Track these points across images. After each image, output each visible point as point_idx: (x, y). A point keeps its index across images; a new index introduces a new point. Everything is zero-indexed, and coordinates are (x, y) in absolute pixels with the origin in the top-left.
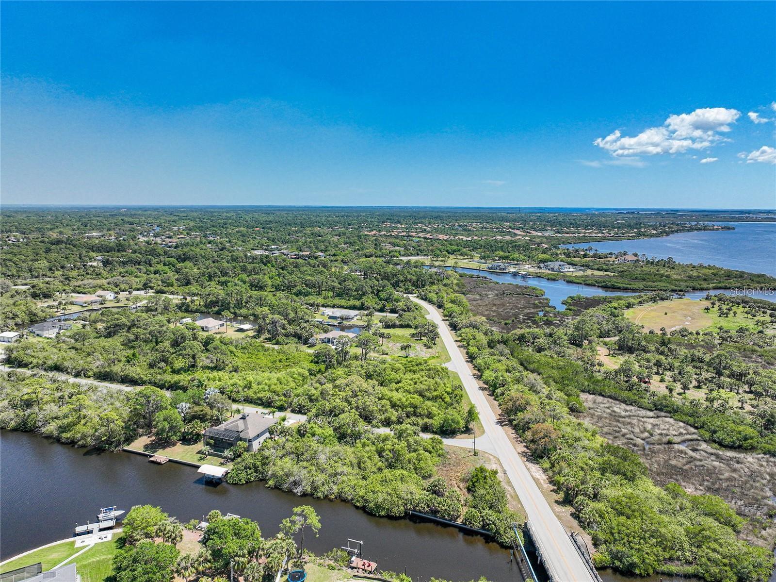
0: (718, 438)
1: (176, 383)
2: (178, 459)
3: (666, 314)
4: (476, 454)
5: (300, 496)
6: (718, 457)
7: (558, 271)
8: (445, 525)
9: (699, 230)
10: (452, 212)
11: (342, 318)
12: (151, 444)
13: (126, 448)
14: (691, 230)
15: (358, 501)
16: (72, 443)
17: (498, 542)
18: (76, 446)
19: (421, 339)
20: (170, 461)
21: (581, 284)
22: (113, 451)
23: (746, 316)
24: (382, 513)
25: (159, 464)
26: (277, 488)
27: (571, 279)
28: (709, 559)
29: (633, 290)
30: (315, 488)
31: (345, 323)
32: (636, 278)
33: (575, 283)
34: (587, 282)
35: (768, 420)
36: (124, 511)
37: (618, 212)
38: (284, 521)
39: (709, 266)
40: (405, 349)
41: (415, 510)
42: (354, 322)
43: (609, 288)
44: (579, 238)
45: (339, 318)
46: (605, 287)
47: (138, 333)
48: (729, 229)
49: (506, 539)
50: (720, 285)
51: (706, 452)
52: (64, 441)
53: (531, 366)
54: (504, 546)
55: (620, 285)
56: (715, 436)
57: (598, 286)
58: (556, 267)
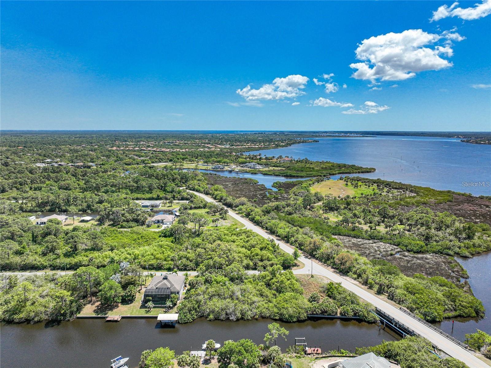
0: (410, 249)
1: (76, 264)
2: (129, 315)
3: (330, 189)
4: (312, 276)
5: (236, 321)
6: (417, 258)
7: (254, 168)
8: (332, 319)
9: (303, 142)
10: (156, 134)
11: (152, 206)
12: (98, 309)
13: (78, 315)
14: (299, 143)
15: (276, 316)
16: (28, 321)
17: (365, 321)
18: (32, 323)
19: (215, 215)
20: (123, 318)
21: (272, 175)
22: (69, 320)
23: (365, 187)
24: (295, 320)
25: (116, 321)
26: (217, 319)
27: (266, 172)
28: (462, 306)
29: (301, 177)
30: (243, 314)
31: (155, 209)
32: (298, 170)
33: (268, 175)
34: (275, 174)
35: (427, 237)
36: (128, 358)
37: (254, 133)
38: (266, 335)
39: (327, 161)
40: (215, 222)
41: (313, 314)
42: (160, 208)
43: (288, 176)
44: (246, 148)
45: (150, 206)
46: (286, 176)
47: (14, 230)
48: (316, 141)
49: (370, 319)
50: (340, 172)
51: (410, 257)
52: (17, 321)
53: (296, 224)
54: (369, 322)
55: (294, 174)
56: (408, 248)
57: (282, 176)
58: (253, 166)
